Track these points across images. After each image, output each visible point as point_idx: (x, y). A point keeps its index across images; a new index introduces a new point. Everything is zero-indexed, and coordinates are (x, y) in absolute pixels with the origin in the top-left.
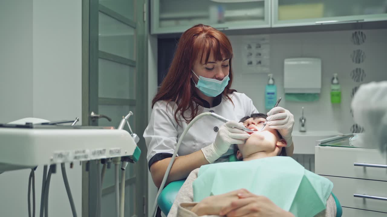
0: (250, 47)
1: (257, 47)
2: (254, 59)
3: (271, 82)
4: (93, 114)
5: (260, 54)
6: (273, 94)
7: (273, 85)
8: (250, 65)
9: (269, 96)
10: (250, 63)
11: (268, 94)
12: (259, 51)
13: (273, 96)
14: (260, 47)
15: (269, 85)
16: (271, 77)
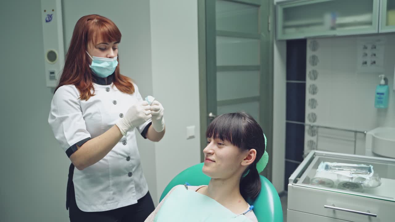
0: (365, 48)
1: (372, 48)
2: (369, 60)
3: (383, 82)
4: (211, 115)
5: (375, 55)
6: (382, 94)
7: (384, 85)
8: (365, 65)
9: (378, 96)
10: (365, 63)
11: (378, 94)
12: (374, 51)
13: (382, 96)
14: (375, 48)
15: (380, 85)
16: (383, 78)
